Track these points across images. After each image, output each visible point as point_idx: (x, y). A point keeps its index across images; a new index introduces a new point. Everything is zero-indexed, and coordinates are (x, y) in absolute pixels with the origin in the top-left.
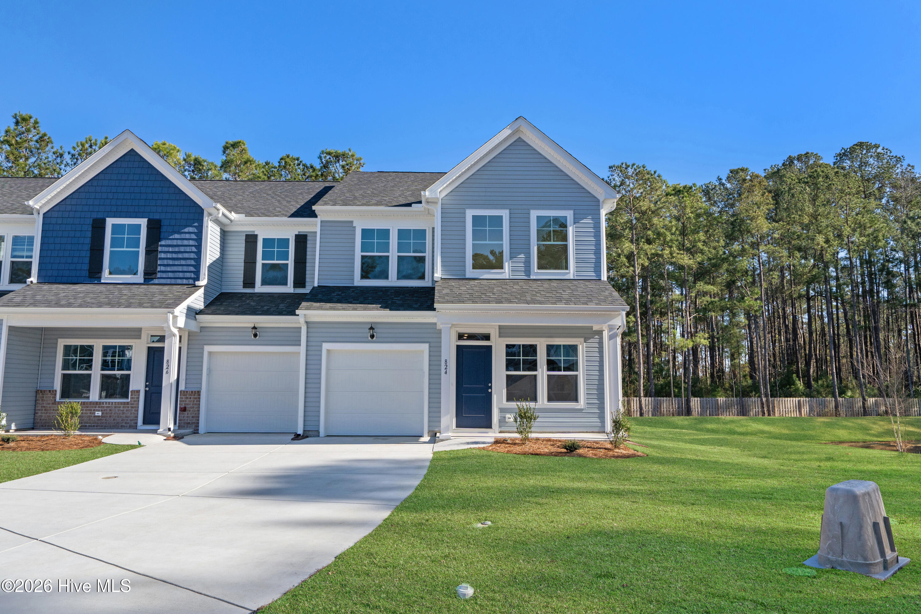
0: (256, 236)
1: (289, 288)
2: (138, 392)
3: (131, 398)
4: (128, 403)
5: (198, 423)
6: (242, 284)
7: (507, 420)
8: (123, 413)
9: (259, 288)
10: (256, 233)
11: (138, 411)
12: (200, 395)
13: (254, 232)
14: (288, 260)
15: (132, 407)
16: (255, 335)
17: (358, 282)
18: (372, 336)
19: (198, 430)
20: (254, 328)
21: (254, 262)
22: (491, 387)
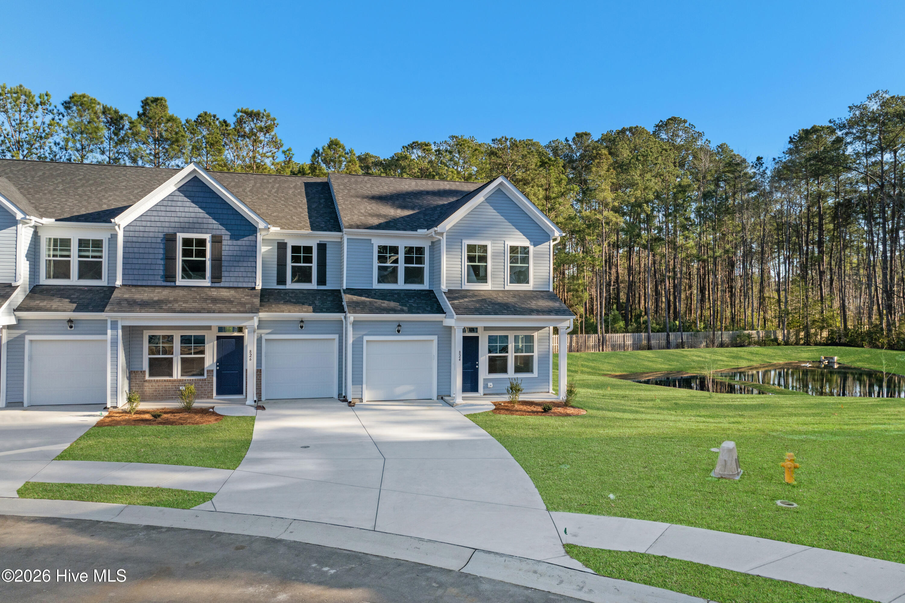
0: (285, 244)
1: (313, 285)
2: (212, 371)
3: (208, 376)
4: (205, 380)
5: (261, 393)
6: (275, 281)
7: (489, 386)
8: (202, 387)
9: (290, 285)
10: (285, 241)
11: (213, 385)
12: (261, 372)
13: (284, 240)
14: (311, 263)
15: (208, 383)
16: (302, 327)
17: (376, 286)
18: (399, 331)
19: (261, 398)
20: (302, 321)
21: (285, 265)
22: (478, 365)
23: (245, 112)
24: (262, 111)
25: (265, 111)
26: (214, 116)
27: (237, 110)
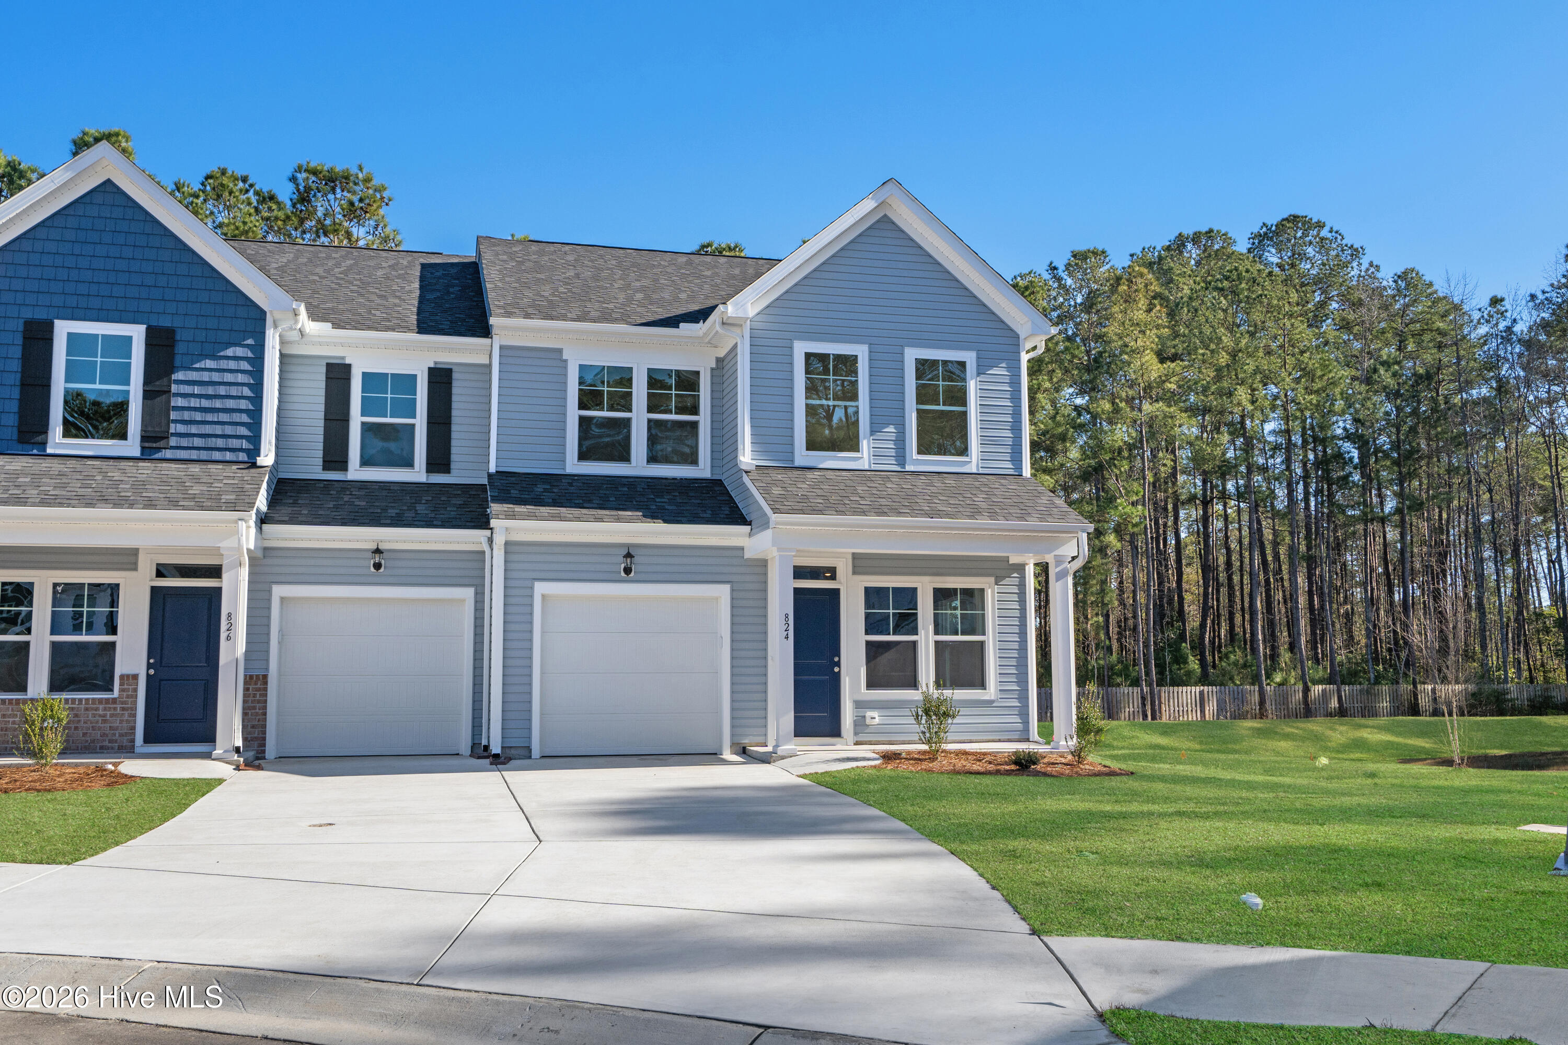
0: (348, 367)
1: (418, 474)
2: (135, 677)
3: (121, 690)
4: (114, 701)
5: (264, 739)
6: (320, 462)
7: (868, 721)
8: (105, 721)
9: (356, 472)
10: (347, 362)
11: (135, 716)
12: (266, 683)
13: (343, 358)
14: (414, 417)
15: (123, 709)
16: (377, 566)
17: (573, 466)
18: (628, 571)
19: (264, 752)
20: (378, 551)
21: (345, 420)
22: (838, 664)
23: (315, 172)
24: (354, 170)
25: (361, 169)
26: (244, 180)
27: (296, 166)
